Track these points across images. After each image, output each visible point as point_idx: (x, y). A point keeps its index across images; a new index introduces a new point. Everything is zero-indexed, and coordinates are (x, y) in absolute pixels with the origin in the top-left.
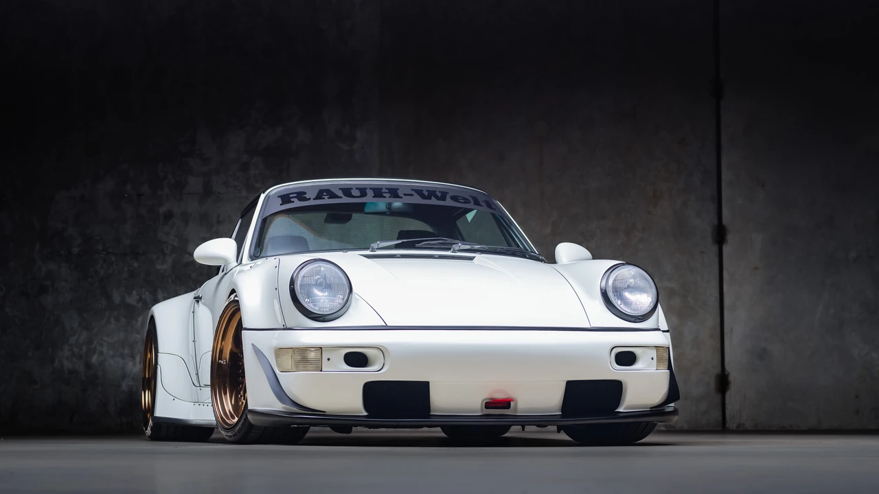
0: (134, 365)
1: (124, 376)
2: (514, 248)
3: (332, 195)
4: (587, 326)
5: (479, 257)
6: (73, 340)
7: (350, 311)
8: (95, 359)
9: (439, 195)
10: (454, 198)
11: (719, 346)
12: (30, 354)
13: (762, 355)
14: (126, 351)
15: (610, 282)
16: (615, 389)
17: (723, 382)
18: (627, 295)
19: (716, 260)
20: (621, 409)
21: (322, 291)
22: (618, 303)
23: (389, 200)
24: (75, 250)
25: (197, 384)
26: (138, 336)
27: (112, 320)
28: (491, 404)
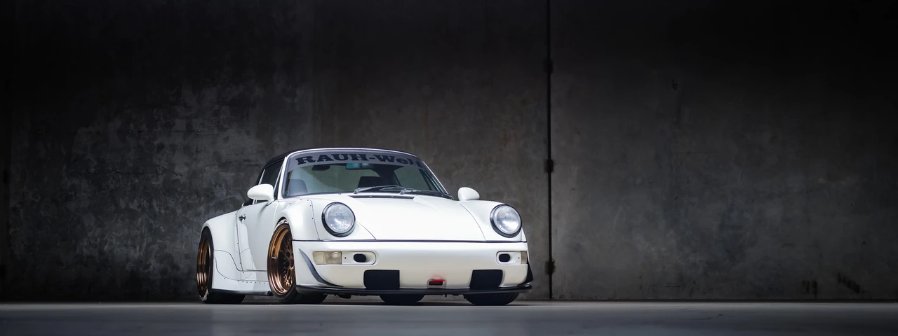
0: (135, 252)
1: (128, 260)
2: (435, 191)
3: (328, 159)
4: (483, 240)
5: (417, 197)
6: (90, 234)
7: (355, 231)
8: (106, 248)
9: (390, 158)
10: (399, 160)
11: (548, 241)
12: (59, 244)
13: (577, 248)
14: (129, 242)
15: (496, 215)
16: (498, 274)
17: (550, 267)
18: (504, 222)
19: (547, 183)
20: (502, 286)
21: (339, 220)
22: (500, 227)
23: (360, 162)
24: (92, 170)
25: (240, 269)
26: (138, 232)
27: (119, 220)
28: (432, 282)
